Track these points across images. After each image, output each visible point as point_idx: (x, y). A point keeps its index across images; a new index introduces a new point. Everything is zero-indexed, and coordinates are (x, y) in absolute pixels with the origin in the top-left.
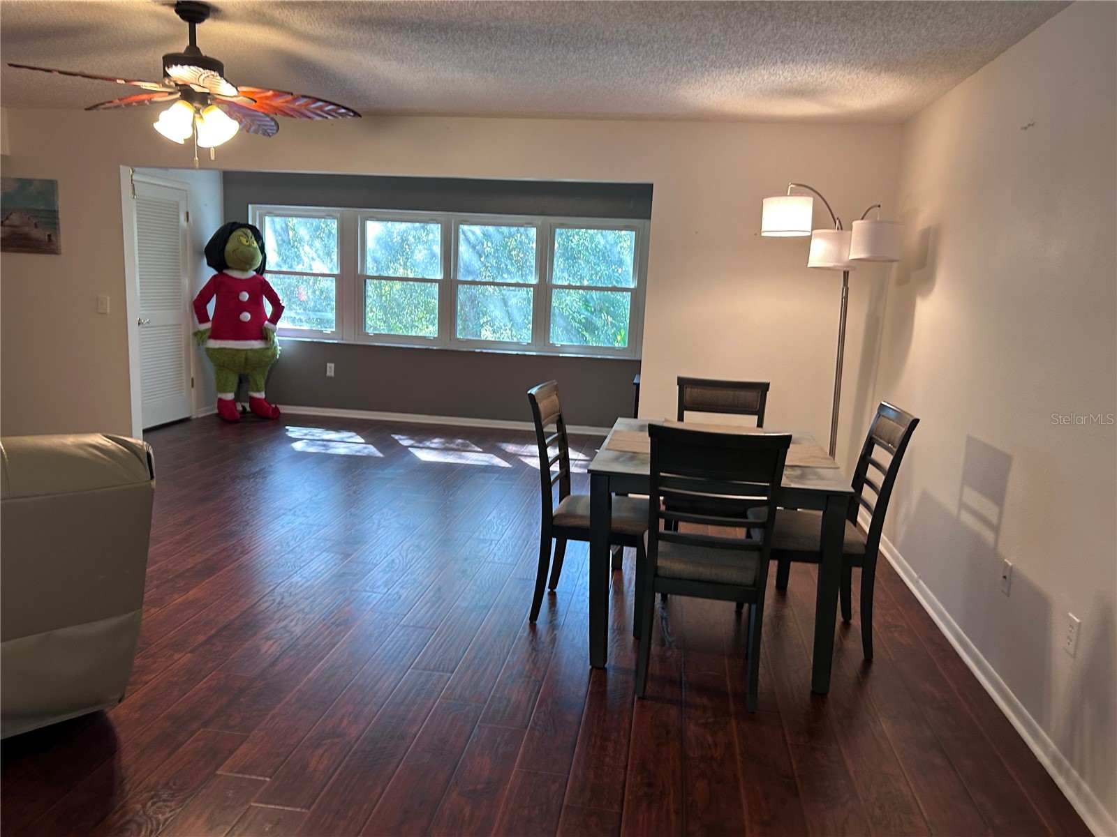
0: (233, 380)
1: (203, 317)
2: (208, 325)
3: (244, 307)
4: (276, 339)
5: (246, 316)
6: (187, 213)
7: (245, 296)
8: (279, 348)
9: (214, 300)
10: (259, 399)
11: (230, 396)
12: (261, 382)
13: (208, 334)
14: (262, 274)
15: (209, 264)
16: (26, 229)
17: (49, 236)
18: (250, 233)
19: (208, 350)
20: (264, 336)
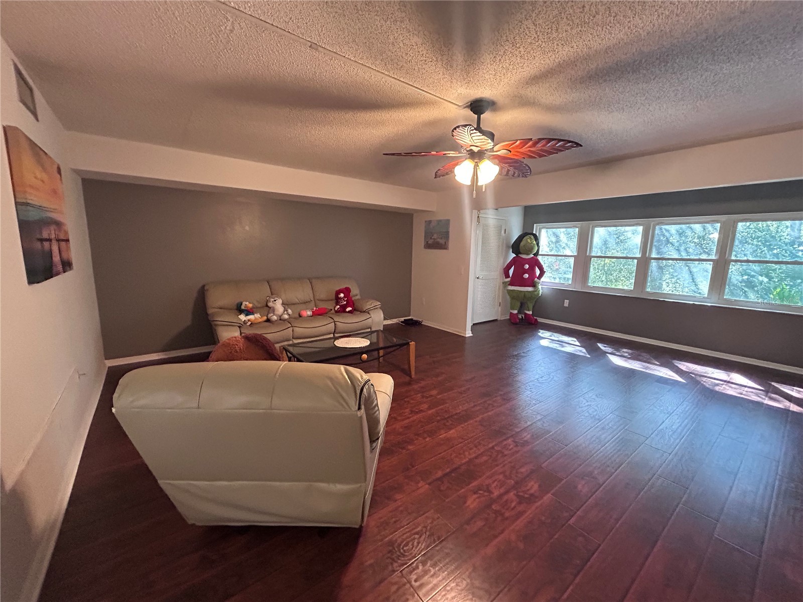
0: (519, 304)
1: (507, 276)
2: (509, 279)
3: (526, 271)
4: (540, 287)
5: (526, 276)
6: (505, 230)
7: (527, 266)
8: (541, 291)
9: (513, 267)
10: (529, 314)
11: (515, 312)
12: (531, 306)
13: (508, 283)
14: (537, 256)
15: (513, 252)
16: (439, 240)
17: (445, 243)
18: (532, 237)
19: (508, 290)
20: (534, 285)
